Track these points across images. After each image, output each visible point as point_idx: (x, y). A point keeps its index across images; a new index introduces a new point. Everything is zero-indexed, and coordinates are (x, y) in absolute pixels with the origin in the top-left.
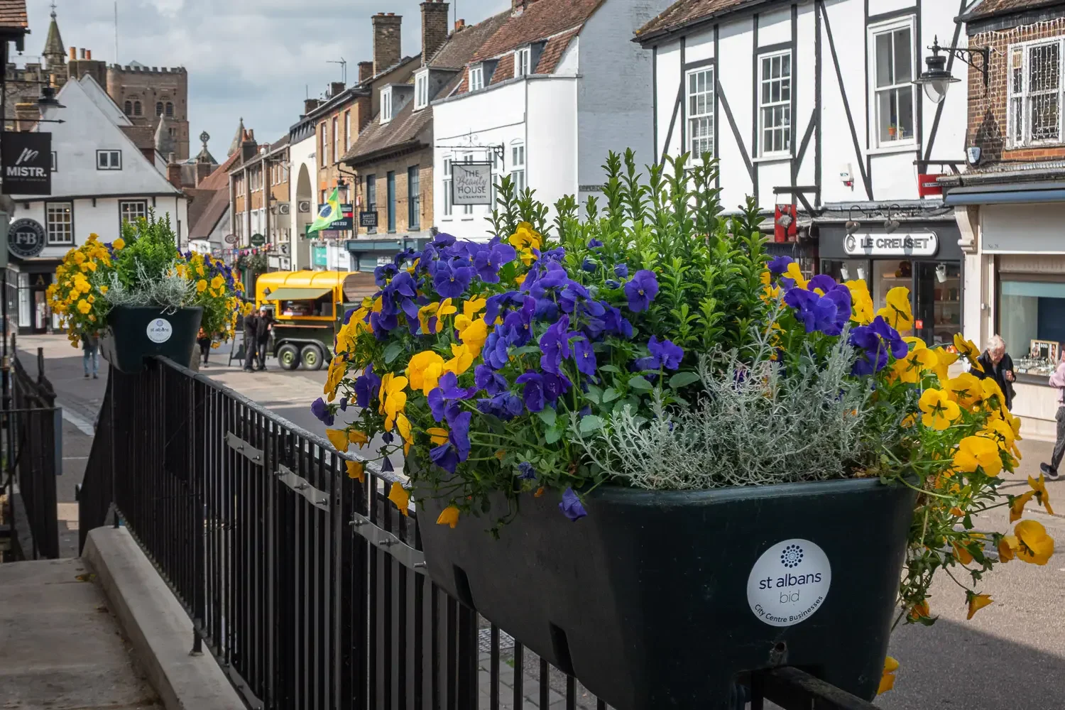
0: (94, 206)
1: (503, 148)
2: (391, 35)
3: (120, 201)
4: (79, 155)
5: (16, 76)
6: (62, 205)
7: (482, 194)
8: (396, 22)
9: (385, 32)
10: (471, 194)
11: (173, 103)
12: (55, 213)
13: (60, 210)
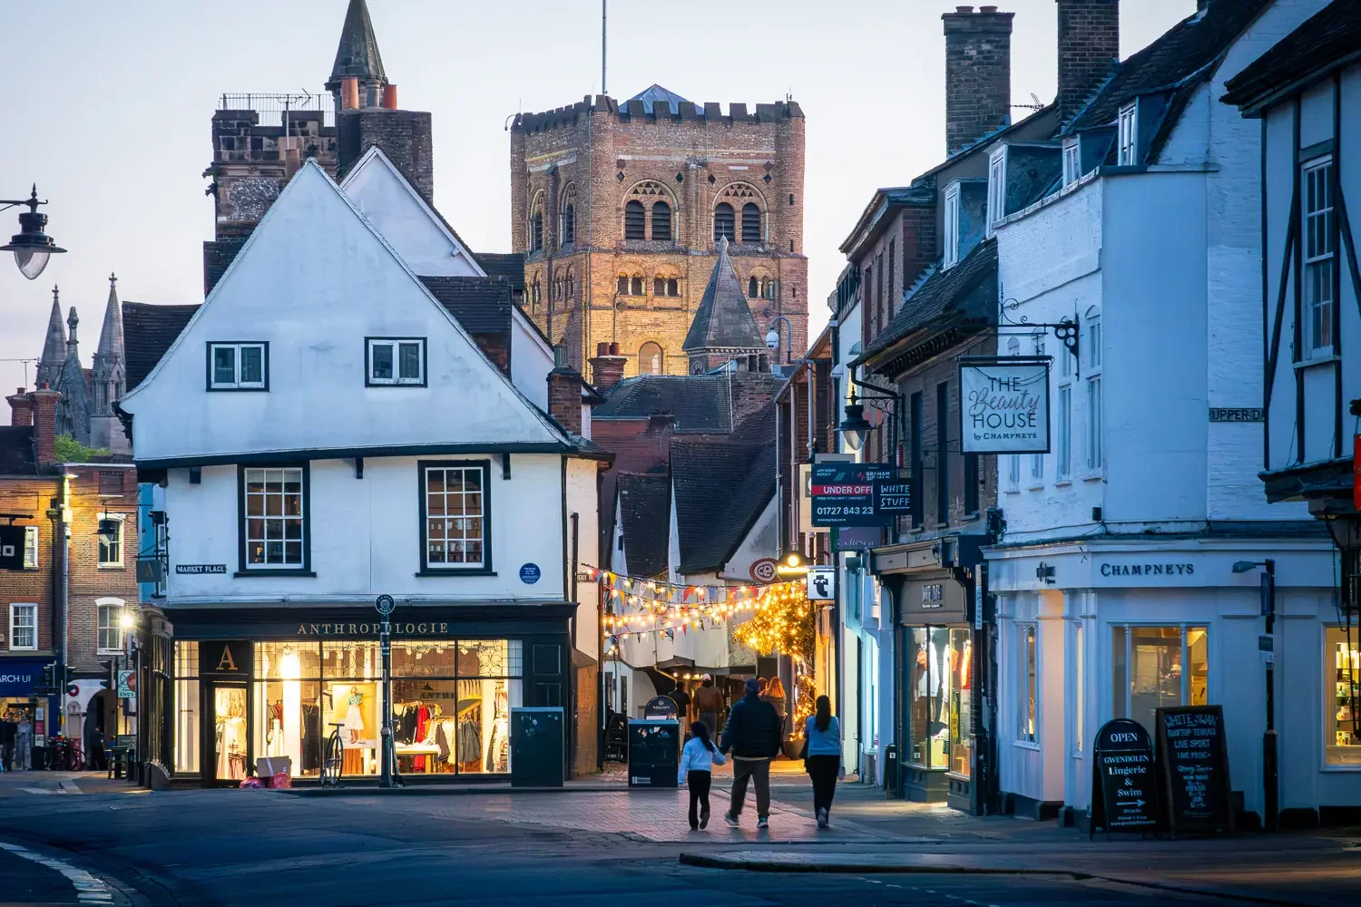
0: (360, 476)
1: (1076, 327)
2: (986, 58)
3: (422, 465)
4: (322, 349)
5: (257, 144)
6: (283, 475)
7: (1027, 430)
8: (997, 29)
9: (973, 53)
10: (1002, 430)
11: (763, 206)
12: (264, 492)
13: (274, 486)
